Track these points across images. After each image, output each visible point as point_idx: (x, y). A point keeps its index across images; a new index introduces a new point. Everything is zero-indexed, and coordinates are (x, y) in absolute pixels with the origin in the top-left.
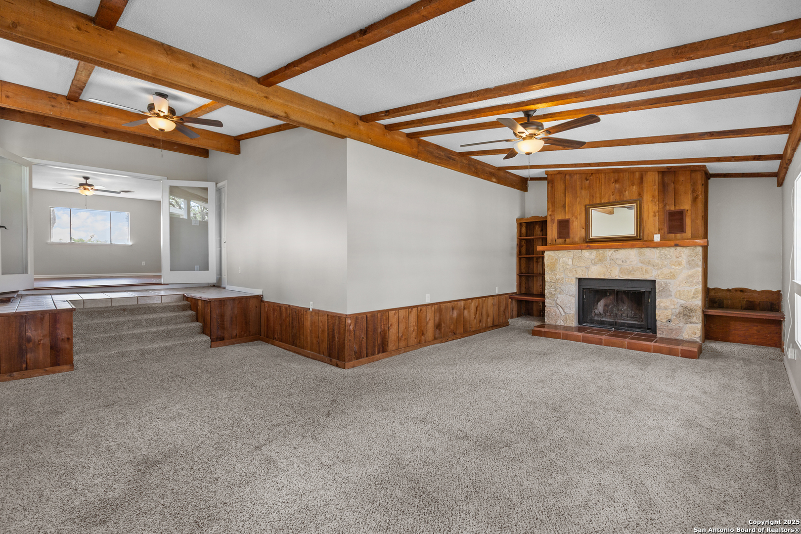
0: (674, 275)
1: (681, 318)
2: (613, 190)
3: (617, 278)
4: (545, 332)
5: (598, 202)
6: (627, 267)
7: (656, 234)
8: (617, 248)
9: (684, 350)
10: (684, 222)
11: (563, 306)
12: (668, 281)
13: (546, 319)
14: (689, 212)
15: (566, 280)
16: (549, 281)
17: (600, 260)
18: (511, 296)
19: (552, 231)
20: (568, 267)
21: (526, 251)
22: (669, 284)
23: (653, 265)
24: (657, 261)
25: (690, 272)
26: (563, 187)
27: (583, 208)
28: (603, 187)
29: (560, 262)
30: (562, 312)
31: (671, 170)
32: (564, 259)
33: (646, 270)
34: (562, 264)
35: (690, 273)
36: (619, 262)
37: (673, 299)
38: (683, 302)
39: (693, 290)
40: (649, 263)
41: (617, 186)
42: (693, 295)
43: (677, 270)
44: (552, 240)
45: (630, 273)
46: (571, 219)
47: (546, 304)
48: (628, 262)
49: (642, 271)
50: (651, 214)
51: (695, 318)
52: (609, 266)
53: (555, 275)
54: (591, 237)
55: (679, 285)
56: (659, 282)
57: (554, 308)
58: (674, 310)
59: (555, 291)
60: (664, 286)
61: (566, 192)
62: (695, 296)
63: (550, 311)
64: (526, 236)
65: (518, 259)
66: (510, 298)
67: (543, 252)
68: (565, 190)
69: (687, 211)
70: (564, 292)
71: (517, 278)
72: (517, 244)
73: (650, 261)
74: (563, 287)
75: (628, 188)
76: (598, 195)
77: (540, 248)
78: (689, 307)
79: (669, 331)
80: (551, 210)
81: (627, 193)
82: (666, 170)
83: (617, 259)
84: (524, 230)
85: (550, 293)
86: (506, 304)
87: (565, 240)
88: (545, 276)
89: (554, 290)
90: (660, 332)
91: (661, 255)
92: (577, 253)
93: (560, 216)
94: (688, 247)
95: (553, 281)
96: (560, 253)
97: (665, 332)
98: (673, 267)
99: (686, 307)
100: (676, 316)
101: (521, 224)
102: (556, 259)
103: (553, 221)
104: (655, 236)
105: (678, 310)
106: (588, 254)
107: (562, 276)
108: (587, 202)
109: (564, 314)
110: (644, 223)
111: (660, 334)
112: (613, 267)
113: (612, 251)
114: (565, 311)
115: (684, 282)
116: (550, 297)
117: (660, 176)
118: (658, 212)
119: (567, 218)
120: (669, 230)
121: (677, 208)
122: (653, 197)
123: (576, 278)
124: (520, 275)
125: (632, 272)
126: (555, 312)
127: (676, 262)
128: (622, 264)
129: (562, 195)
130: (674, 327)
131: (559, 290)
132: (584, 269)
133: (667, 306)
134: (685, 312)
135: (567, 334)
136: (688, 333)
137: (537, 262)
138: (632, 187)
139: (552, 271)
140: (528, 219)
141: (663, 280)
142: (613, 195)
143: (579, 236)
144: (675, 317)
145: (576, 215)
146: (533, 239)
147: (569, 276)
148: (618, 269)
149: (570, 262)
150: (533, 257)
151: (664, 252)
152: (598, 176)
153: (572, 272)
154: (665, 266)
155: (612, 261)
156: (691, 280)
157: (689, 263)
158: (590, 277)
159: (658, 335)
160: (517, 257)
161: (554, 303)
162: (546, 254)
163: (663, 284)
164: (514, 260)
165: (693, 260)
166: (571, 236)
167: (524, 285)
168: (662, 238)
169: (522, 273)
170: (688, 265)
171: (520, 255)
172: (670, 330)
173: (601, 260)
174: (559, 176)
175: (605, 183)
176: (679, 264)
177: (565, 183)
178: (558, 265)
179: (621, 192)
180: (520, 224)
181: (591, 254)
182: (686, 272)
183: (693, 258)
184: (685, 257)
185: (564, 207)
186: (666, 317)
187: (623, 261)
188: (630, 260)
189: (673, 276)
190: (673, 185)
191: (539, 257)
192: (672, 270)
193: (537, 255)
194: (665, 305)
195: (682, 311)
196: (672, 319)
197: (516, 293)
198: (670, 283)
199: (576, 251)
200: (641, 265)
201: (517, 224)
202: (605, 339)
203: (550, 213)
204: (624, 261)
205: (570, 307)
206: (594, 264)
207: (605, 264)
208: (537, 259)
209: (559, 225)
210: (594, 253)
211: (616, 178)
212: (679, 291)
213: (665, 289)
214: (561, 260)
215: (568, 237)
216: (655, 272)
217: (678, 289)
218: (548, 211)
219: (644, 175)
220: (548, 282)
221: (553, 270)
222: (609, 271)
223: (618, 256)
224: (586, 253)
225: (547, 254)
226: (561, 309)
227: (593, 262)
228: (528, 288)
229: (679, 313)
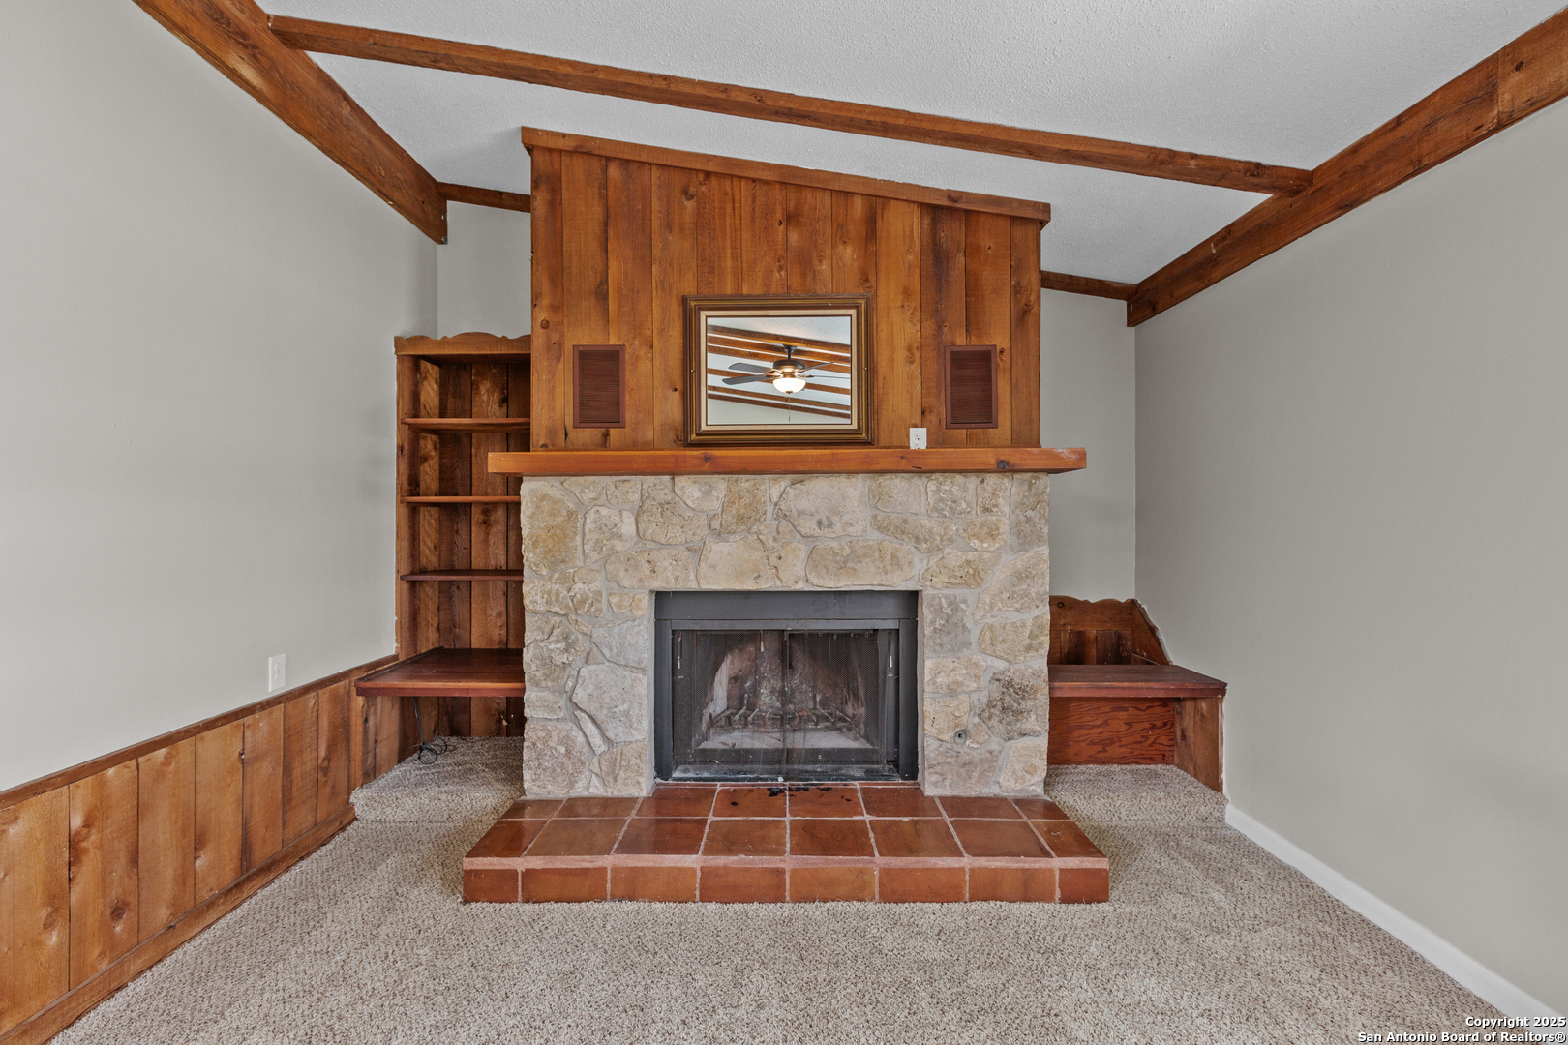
0: (976, 572)
1: (994, 721)
2: (780, 252)
3: (800, 586)
4: (529, 873)
5: (729, 292)
6: (835, 544)
7: (915, 426)
8: (802, 471)
9: (1072, 870)
10: (994, 388)
11: (600, 716)
12: (960, 593)
13: (527, 775)
14: (1006, 357)
15: (614, 600)
16: (541, 608)
17: (741, 518)
18: (367, 679)
19: (552, 391)
20: (619, 545)
21: (441, 479)
22: (963, 606)
23: (917, 538)
24: (926, 523)
25: (1021, 561)
26: (597, 211)
27: (675, 310)
28: (746, 235)
29: (589, 525)
30: (597, 741)
31: (958, 205)
32: (604, 511)
33: (894, 557)
34: (595, 536)
35: (1019, 565)
36: (809, 526)
37: (975, 658)
38: (1001, 665)
39: (1029, 624)
40: (900, 530)
41: (794, 237)
42: (1028, 641)
43: (987, 556)
44: (551, 432)
45: (843, 566)
46: (629, 351)
47: (527, 712)
48: (838, 526)
49: (882, 558)
50: (901, 355)
51: (1033, 717)
52: (771, 542)
53: (567, 581)
54: (704, 427)
55: (992, 606)
56: (934, 597)
57: (560, 725)
58: (975, 696)
59: (567, 650)
60: (948, 611)
61: (611, 234)
62: (1035, 642)
63: (545, 740)
64: (442, 415)
65: (405, 511)
66: (361, 692)
67: (513, 482)
68: (606, 225)
69: (1001, 352)
70: (606, 651)
71: (399, 592)
72: (400, 449)
73: (905, 521)
74: (599, 633)
75: (828, 251)
76: (729, 263)
77: (498, 461)
78: (1017, 680)
79: (962, 771)
80: (545, 302)
81: (824, 267)
82: (944, 202)
83: (800, 513)
84: (430, 392)
85: (547, 662)
86: (333, 727)
87: (606, 435)
88: (525, 589)
89: (562, 646)
90: (934, 778)
91: (941, 500)
92: (657, 485)
93: (585, 335)
94: (1016, 476)
95: (556, 609)
96: (589, 487)
97: (949, 776)
98: (975, 543)
99: (1010, 683)
100: (980, 716)
101: (417, 360)
102: (571, 514)
103: (556, 349)
104: (912, 430)
105: (986, 692)
106: (697, 494)
107: (597, 585)
108: (689, 286)
109: (604, 748)
110: (881, 381)
111: (935, 784)
112: (788, 543)
113: (784, 481)
114: (610, 735)
115: (1005, 595)
116: (547, 677)
117: (927, 221)
118: (921, 348)
119: (613, 341)
120: (953, 416)
121: (977, 343)
122: (907, 292)
123: (652, 592)
124: (413, 580)
125: (850, 565)
126: (566, 741)
127: (982, 525)
128: (817, 532)
129: (594, 246)
130: (974, 753)
131: (583, 645)
132: (685, 555)
133: (957, 683)
134: (1007, 698)
135: (635, 870)
136: (1014, 772)
137: (486, 523)
138: (841, 247)
139: (553, 566)
140: (445, 341)
141: (946, 592)
142: (781, 268)
143: (658, 420)
144: (976, 720)
145: (648, 332)
146: (469, 432)
147: (626, 583)
148: (803, 550)
149: (628, 527)
150: (470, 505)
151: (950, 492)
152: (728, 189)
153: (636, 567)
154: (951, 540)
155: (784, 522)
156: (1024, 587)
157: (1017, 530)
158: (705, 587)
159: (933, 786)
160: (400, 502)
161: (562, 703)
162: (526, 488)
163: (944, 604)
164: (387, 515)
165: (1028, 520)
166: (629, 416)
167: (430, 618)
168: (932, 442)
169: (424, 572)
170: (1014, 538)
171: (412, 494)
172: (965, 765)
173: (746, 518)
174: (579, 165)
175: (753, 221)
176: (992, 535)
177: (604, 197)
178: (578, 538)
179: (805, 262)
180: (415, 359)
181: (707, 493)
182: (1011, 562)
183: (1030, 513)
184: (1006, 509)
185: (602, 296)
186: (953, 725)
187: (820, 523)
188: (845, 518)
189: (973, 576)
190: (962, 259)
191: (495, 504)
192: (971, 556)
193: (486, 494)
194: (950, 680)
195: (997, 695)
196: (970, 726)
197: (395, 658)
198: (965, 601)
199: (650, 480)
200: (876, 536)
201: (400, 358)
202: (794, 871)
203: (542, 316)
204: (825, 523)
205: (627, 714)
206: (720, 535)
207: (758, 533)
208: (486, 512)
209: (582, 369)
210: (721, 484)
211: (792, 204)
212: (991, 628)
213: (952, 624)
214: (591, 516)
215: (618, 422)
216: (921, 560)
217: (990, 621)
218: (534, 306)
219: (879, 211)
220: (534, 613)
221: (557, 557)
222: (774, 560)
223: (804, 504)
224: (690, 489)
225: (532, 491)
226: (590, 728)
227: (716, 524)
228: (448, 627)
229: (990, 705)
